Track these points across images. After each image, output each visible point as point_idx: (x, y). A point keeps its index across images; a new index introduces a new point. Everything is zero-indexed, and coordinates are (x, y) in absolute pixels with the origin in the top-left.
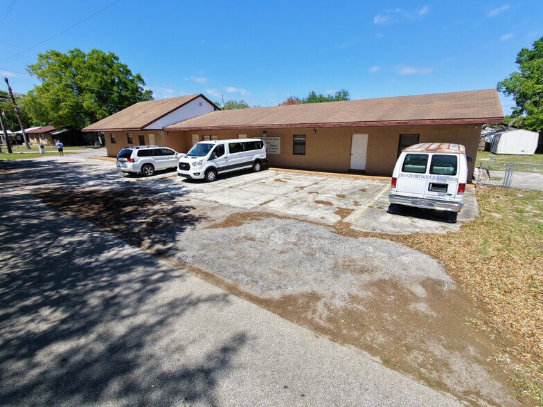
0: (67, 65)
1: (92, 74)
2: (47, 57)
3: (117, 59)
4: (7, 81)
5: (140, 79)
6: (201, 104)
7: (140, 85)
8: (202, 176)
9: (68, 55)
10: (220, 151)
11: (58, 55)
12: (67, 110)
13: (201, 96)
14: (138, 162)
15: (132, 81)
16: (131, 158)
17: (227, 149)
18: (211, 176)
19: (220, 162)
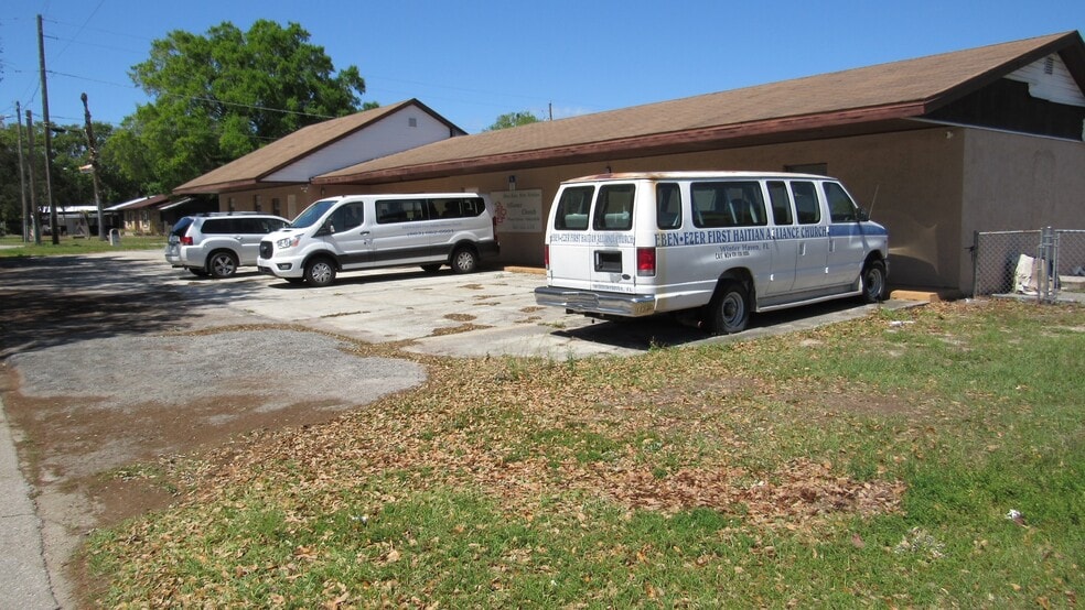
0: (200, 58)
1: (246, 74)
2: (168, 45)
3: (305, 35)
4: (84, 98)
5: (354, 77)
6: (413, 122)
7: (355, 93)
8: (298, 273)
9: (208, 38)
10: (350, 216)
11: (186, 39)
12: (185, 154)
13: (415, 102)
14: (201, 246)
15: (333, 85)
16: (187, 235)
17: (369, 211)
18: (321, 272)
19: (346, 241)
